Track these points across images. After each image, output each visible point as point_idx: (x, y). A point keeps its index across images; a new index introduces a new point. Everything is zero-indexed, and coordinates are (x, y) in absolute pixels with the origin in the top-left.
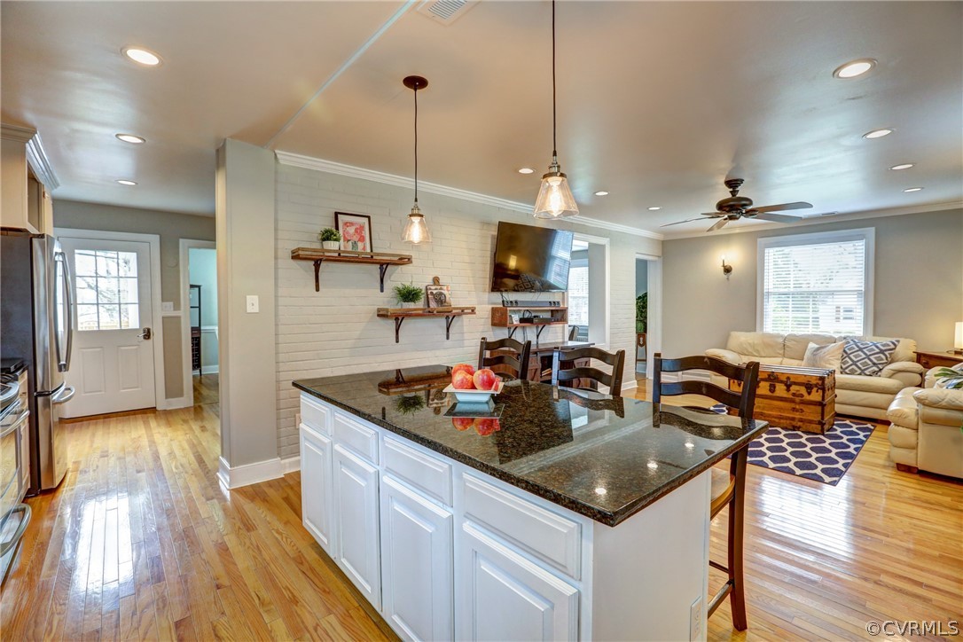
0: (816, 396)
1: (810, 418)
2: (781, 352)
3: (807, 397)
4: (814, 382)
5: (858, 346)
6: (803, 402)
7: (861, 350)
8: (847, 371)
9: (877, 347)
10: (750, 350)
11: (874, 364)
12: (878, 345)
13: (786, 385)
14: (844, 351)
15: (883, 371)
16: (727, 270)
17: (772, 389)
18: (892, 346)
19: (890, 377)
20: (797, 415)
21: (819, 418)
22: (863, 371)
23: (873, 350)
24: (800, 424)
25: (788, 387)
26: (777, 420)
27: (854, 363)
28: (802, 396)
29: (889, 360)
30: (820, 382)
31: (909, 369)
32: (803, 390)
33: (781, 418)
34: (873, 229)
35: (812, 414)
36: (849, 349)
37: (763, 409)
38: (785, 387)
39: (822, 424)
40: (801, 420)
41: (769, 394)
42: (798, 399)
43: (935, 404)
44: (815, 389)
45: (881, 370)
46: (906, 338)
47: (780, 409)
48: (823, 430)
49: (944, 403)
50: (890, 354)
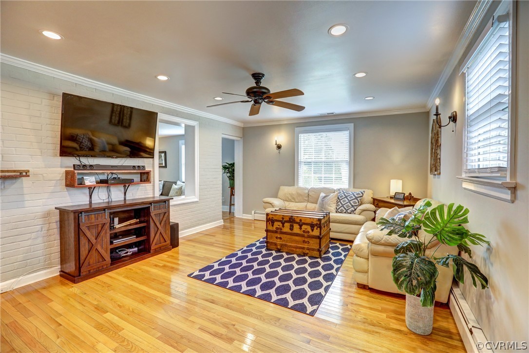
0: (316, 232)
1: (313, 247)
2: (307, 199)
3: (312, 233)
4: (315, 222)
5: (345, 195)
6: (309, 237)
7: (346, 197)
8: (339, 210)
9: (354, 195)
10: (290, 198)
11: (352, 206)
12: (355, 194)
13: (299, 225)
14: (338, 198)
15: (357, 210)
16: (279, 147)
17: (292, 228)
18: (361, 195)
19: (359, 214)
20: (306, 246)
21: (318, 247)
22: (347, 210)
23: (352, 197)
24: (307, 251)
25: (301, 226)
26: (294, 249)
27: (343, 206)
28: (308, 232)
29: (360, 203)
30: (318, 223)
31: (369, 209)
32: (309, 228)
33: (297, 248)
34: (352, 125)
35: (314, 244)
36: (341, 197)
37: (287, 242)
38: (299, 227)
39: (320, 251)
40: (308, 249)
41: (290, 231)
42: (306, 235)
43: (378, 242)
44: (316, 227)
45: (355, 210)
46: (368, 189)
47: (297, 242)
48: (320, 255)
49: (382, 241)
50: (360, 199)
